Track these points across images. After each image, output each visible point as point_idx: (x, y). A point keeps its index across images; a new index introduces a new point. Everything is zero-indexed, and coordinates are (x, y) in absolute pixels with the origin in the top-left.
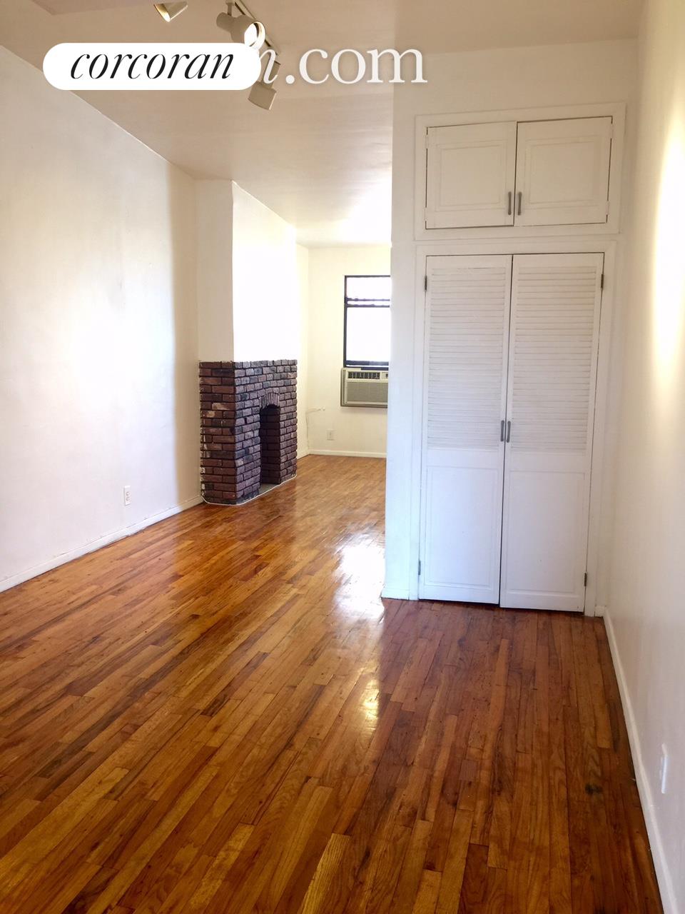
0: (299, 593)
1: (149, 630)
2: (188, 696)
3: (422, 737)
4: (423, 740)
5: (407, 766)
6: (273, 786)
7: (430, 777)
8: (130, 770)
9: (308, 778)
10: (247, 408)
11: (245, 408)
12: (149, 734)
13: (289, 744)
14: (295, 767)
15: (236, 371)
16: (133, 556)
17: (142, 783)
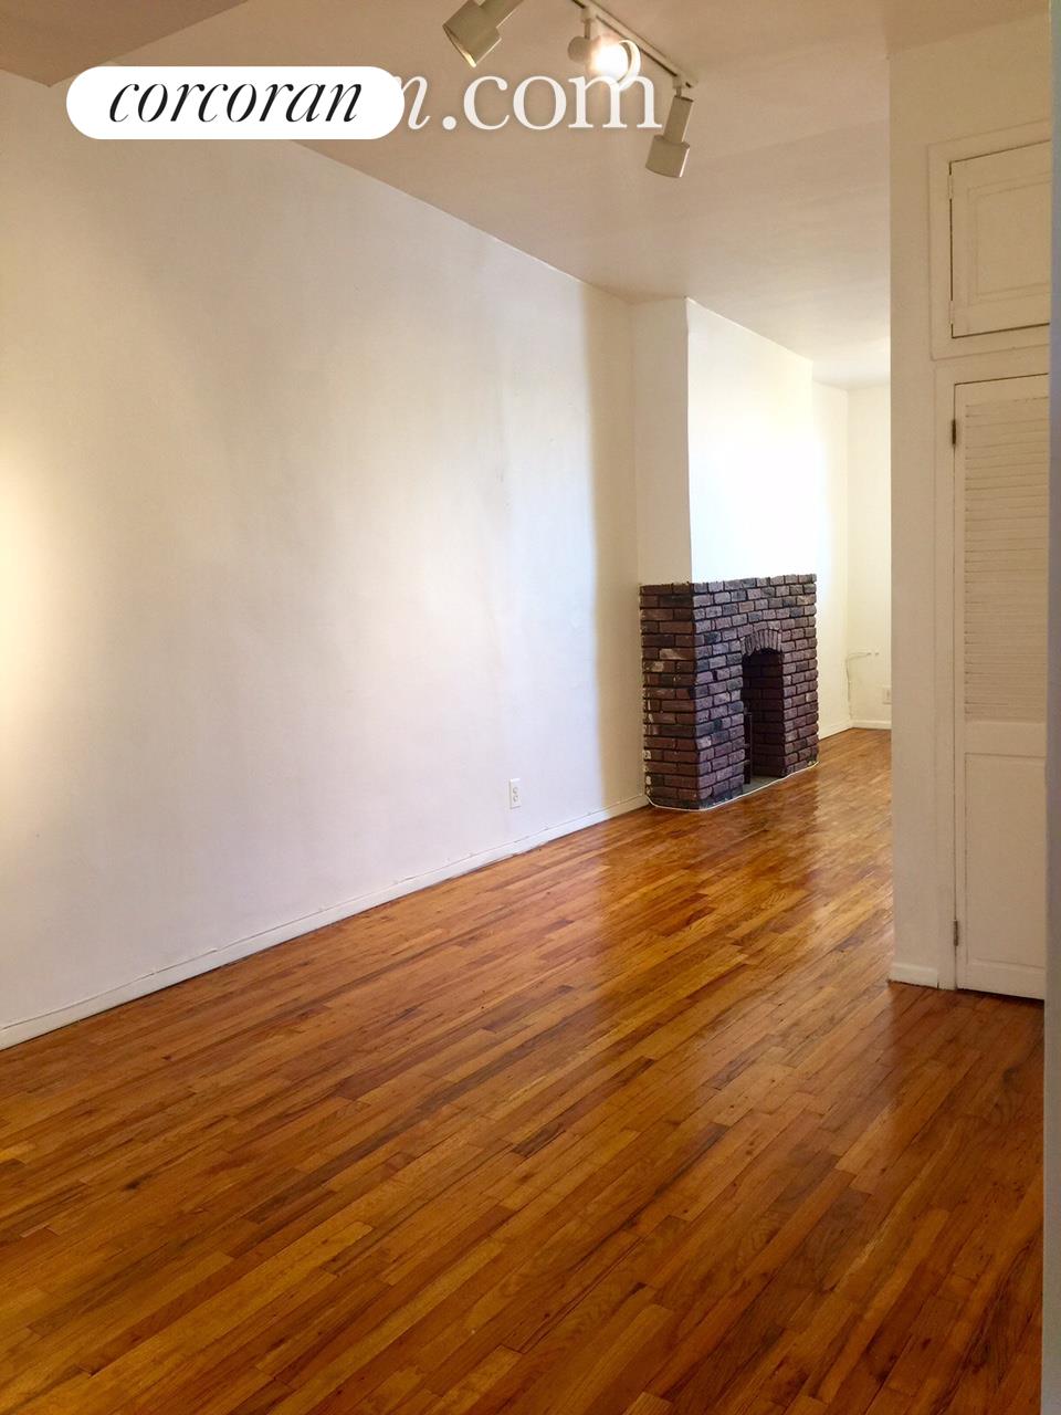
0: (747, 962)
1: (488, 1006)
2: (503, 1119)
3: (868, 1242)
4: (869, 1248)
5: (821, 1291)
6: (578, 1290)
7: (857, 1318)
8: (375, 1228)
9: (641, 1286)
10: (719, 655)
11: (713, 656)
12: (424, 1174)
13: (631, 1222)
14: (625, 1264)
15: (695, 598)
16: (510, 887)
17: (383, 1253)
